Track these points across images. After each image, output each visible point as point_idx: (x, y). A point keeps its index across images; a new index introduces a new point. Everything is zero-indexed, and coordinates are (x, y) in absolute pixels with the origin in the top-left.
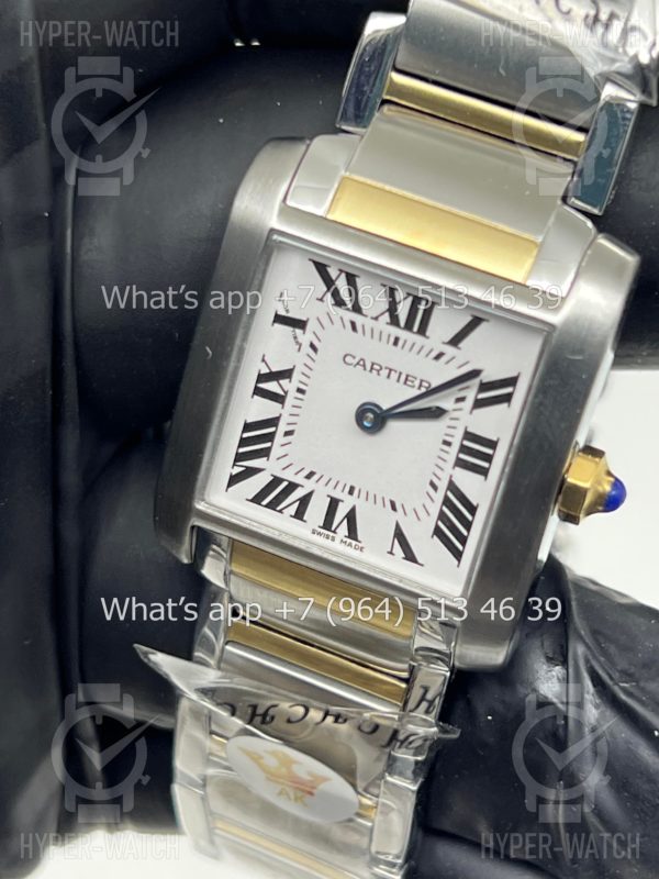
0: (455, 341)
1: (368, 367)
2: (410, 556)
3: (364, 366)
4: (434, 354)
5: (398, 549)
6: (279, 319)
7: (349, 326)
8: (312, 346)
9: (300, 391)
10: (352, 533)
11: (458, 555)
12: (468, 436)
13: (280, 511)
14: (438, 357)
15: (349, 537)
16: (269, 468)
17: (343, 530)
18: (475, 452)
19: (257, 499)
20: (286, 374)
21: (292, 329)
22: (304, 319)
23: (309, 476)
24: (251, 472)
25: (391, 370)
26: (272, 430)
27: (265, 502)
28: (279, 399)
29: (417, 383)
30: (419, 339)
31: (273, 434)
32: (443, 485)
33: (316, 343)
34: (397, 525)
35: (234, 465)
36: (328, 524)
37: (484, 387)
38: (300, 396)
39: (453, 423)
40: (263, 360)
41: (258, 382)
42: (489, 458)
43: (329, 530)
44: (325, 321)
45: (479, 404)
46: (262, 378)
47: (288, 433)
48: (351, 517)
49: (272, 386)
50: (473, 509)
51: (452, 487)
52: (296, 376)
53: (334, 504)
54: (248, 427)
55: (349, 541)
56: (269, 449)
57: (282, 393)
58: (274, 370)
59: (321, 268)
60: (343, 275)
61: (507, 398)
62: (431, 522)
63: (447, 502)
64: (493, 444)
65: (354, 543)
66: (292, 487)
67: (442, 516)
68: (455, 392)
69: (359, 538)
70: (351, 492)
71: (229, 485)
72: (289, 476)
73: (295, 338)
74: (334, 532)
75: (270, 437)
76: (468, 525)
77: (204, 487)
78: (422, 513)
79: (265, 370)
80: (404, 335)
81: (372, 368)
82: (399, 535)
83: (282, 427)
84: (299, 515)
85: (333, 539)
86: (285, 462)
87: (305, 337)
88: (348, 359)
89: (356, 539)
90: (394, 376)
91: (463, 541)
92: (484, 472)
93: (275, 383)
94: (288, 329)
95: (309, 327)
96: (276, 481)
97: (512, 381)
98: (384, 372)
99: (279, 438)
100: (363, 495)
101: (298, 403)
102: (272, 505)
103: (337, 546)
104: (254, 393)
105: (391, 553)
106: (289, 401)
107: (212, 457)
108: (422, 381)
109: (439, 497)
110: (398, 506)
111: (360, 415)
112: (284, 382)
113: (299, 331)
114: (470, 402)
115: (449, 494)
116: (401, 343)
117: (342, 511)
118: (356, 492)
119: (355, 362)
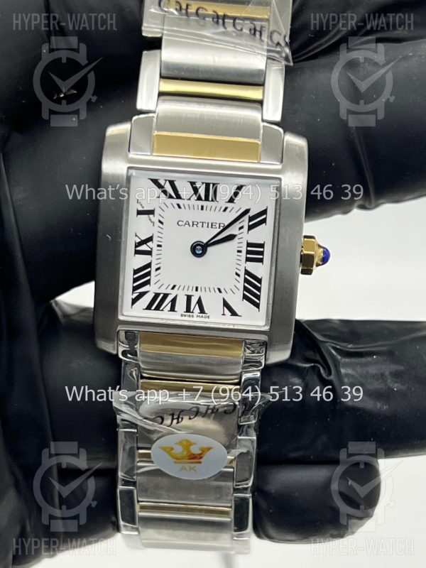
0: (232, 200)
1: (191, 224)
2: (234, 313)
3: (189, 224)
4: (223, 209)
5: (227, 311)
6: (139, 213)
7: (176, 206)
8: (160, 222)
9: (159, 246)
10: (202, 311)
11: (257, 305)
12: (249, 245)
13: (162, 310)
14: (225, 210)
15: (201, 313)
16: (151, 290)
17: (197, 310)
18: (254, 252)
19: (149, 308)
20: (150, 239)
21: (148, 216)
22: (152, 209)
23: (173, 288)
24: (142, 295)
25: (203, 223)
26: (149, 270)
27: (153, 308)
28: (149, 253)
29: (218, 226)
30: (213, 204)
31: (150, 272)
32: (242, 273)
33: (162, 220)
35: (133, 293)
36: (188, 310)
37: (251, 219)
38: (159, 248)
39: (240, 241)
40: (136, 236)
41: (136, 246)
42: (262, 253)
43: (190, 312)
44: (164, 207)
45: (250, 228)
47: (157, 269)
48: (199, 302)
49: (144, 248)
50: (259, 281)
51: (247, 272)
52: (155, 239)
53: (189, 298)
54: (136, 272)
55: (201, 315)
56: (149, 280)
57: (150, 250)
58: (143, 239)
59: (155, 182)
60: (167, 182)
61: (264, 221)
62: (240, 293)
63: (246, 281)
64: (262, 246)
65: (204, 315)
66: (166, 296)
67: (245, 289)
68: (237, 225)
69: (206, 312)
70: (197, 290)
71: (133, 304)
72: (163, 291)
73: (150, 220)
74: (192, 312)
75: (149, 274)
76: (259, 289)
77: (122, 309)
78: (235, 290)
79: (138, 240)
80: (205, 203)
81: (193, 224)
82: (226, 304)
83: (154, 267)
84: (173, 309)
85: (193, 316)
86: (159, 284)
87: (155, 218)
88: (180, 223)
89: (204, 313)
90: (205, 225)
91: (258, 297)
92: (261, 260)
93: (145, 245)
94: (146, 216)
95: (156, 212)
96: (157, 295)
97: (264, 212)
98: (200, 225)
99: (153, 273)
100: (203, 290)
101: (159, 252)
102: (157, 308)
103: (195, 319)
104: (135, 254)
105: (223, 314)
106: (154, 253)
107: (123, 291)
108: (220, 224)
109: (241, 279)
110: (222, 290)
111: (193, 249)
112: (150, 244)
113: (151, 216)
114: (246, 228)
115: (246, 276)
116: (205, 208)
117: (194, 301)
118: (199, 289)
119: (184, 223)
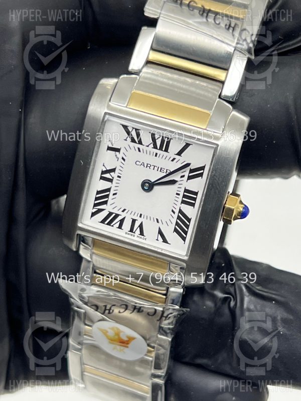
0: (179, 154)
1: (145, 166)
2: (165, 241)
4: (171, 159)
5: (160, 238)
6: (109, 149)
7: (137, 150)
8: (123, 159)
9: (119, 177)
10: (142, 233)
11: (184, 239)
12: (186, 191)
13: (112, 226)
14: (173, 160)
15: (141, 235)
16: (108, 208)
17: (138, 232)
18: (189, 197)
19: (103, 222)
20: (113, 170)
21: (114, 152)
22: (119, 148)
23: (124, 211)
24: (100, 211)
25: (154, 166)
26: (108, 193)
27: (106, 223)
28: (110, 180)
29: (165, 171)
30: (165, 153)
32: (177, 211)
33: (124, 157)
34: (159, 228)
35: (93, 208)
36: (131, 230)
37: (191, 171)
38: (119, 179)
39: (180, 186)
40: (104, 165)
41: (102, 174)
42: (195, 199)
43: (132, 232)
44: (128, 148)
45: (190, 178)
46: (103, 172)
47: (114, 194)
48: (141, 226)
49: (107, 176)
50: (189, 220)
51: (180, 211)
52: (117, 171)
53: (134, 221)
54: (98, 192)
55: (140, 236)
56: (107, 201)
57: (112, 178)
58: (108, 169)
59: (125, 128)
60: (134, 130)
61: (201, 175)
62: (173, 226)
63: (179, 218)
64: (196, 194)
65: (142, 237)
66: (117, 216)
67: (177, 224)
68: (180, 174)
69: (145, 235)
70: (141, 216)
71: (92, 216)
72: (115, 211)
73: (116, 156)
74: (134, 233)
75: (107, 196)
76: (188, 227)
77: (82, 218)
78: (169, 223)
79: (104, 169)
80: (159, 152)
81: (147, 166)
82: (160, 233)
83: (112, 192)
84: (120, 227)
85: (134, 236)
86: (114, 206)
87: (120, 155)
88: (137, 163)
89: (143, 235)
90: (156, 168)
91: (186, 233)
92: (193, 205)
93: (109, 174)
95: (121, 151)
96: (110, 214)
97: (203, 168)
98: (152, 167)
99: (111, 196)
100: (145, 217)
101: (118, 182)
102: (109, 224)
103: (135, 238)
104: (100, 179)
105: (157, 240)
106: (114, 181)
107: (84, 205)
108: (167, 170)
109: (176, 216)
110: (160, 221)
111: (143, 185)
112: (112, 174)
113: (117, 153)
114: (186, 177)
115: (180, 214)
116: (158, 155)
117: (137, 224)
118: (142, 216)
119: (140, 164)
